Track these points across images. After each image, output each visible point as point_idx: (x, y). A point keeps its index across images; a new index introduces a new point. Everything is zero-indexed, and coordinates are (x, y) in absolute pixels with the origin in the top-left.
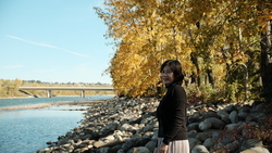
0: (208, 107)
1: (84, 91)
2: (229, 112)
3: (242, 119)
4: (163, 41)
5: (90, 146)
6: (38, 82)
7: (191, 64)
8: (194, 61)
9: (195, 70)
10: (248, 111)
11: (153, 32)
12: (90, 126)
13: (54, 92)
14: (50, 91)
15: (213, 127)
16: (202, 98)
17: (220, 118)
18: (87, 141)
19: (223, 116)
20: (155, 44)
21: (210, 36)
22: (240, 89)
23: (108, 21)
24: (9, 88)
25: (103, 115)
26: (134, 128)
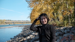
0: (58, 28)
1: (23, 22)
2: (64, 30)
3: (69, 32)
4: (44, 8)
5: (22, 40)
6: (10, 20)
7: (53, 15)
8: (53, 14)
9: (54, 17)
10: (70, 30)
11: (42, 6)
12: (23, 33)
13: (15, 23)
14: (13, 23)
15: (59, 35)
16: (56, 25)
17: (62, 32)
18: (22, 38)
19: (63, 31)
20: (42, 9)
21: (59, 6)
22: (67, 23)
23: (29, 3)
24: (2, 22)
25: (27, 30)
26: (36, 34)
